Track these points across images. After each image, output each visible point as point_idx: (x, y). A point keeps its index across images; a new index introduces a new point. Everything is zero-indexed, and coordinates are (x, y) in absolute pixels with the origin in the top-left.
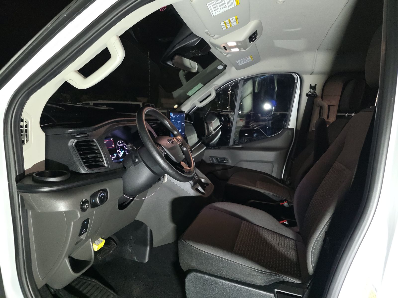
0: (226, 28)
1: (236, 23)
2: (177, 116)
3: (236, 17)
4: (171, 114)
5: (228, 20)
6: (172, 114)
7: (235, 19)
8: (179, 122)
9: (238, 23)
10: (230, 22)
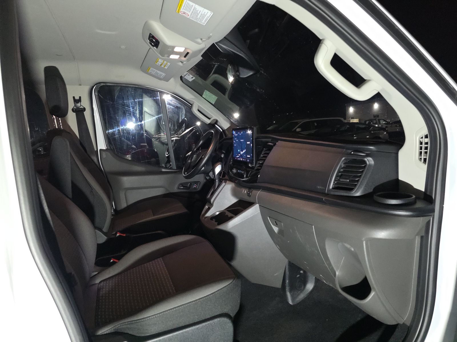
0: (167, 63)
1: (159, 60)
2: (240, 134)
3: (156, 63)
4: (233, 132)
5: (162, 66)
6: (235, 132)
7: (157, 63)
8: (243, 140)
9: (158, 59)
10: (162, 64)
